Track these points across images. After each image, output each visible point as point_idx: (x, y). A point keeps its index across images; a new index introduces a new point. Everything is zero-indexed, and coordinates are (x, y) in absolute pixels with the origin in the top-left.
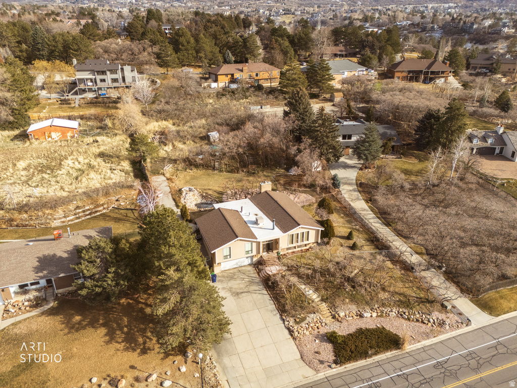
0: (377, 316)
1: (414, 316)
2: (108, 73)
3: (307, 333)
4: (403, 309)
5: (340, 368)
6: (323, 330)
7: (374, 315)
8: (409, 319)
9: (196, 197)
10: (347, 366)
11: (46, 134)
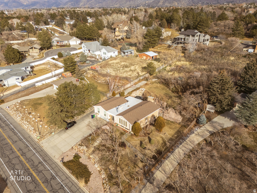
0: (99, 171)
1: (106, 185)
2: (191, 36)
3: (77, 150)
4: (107, 179)
5: (62, 165)
6: (81, 154)
7: (99, 169)
8: (103, 184)
9: (141, 94)
10: (64, 167)
11: (142, 56)
